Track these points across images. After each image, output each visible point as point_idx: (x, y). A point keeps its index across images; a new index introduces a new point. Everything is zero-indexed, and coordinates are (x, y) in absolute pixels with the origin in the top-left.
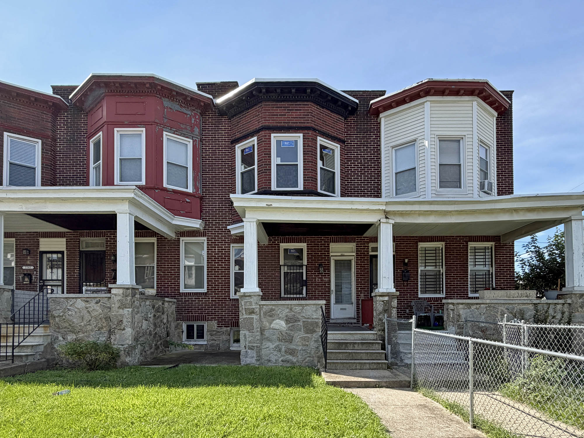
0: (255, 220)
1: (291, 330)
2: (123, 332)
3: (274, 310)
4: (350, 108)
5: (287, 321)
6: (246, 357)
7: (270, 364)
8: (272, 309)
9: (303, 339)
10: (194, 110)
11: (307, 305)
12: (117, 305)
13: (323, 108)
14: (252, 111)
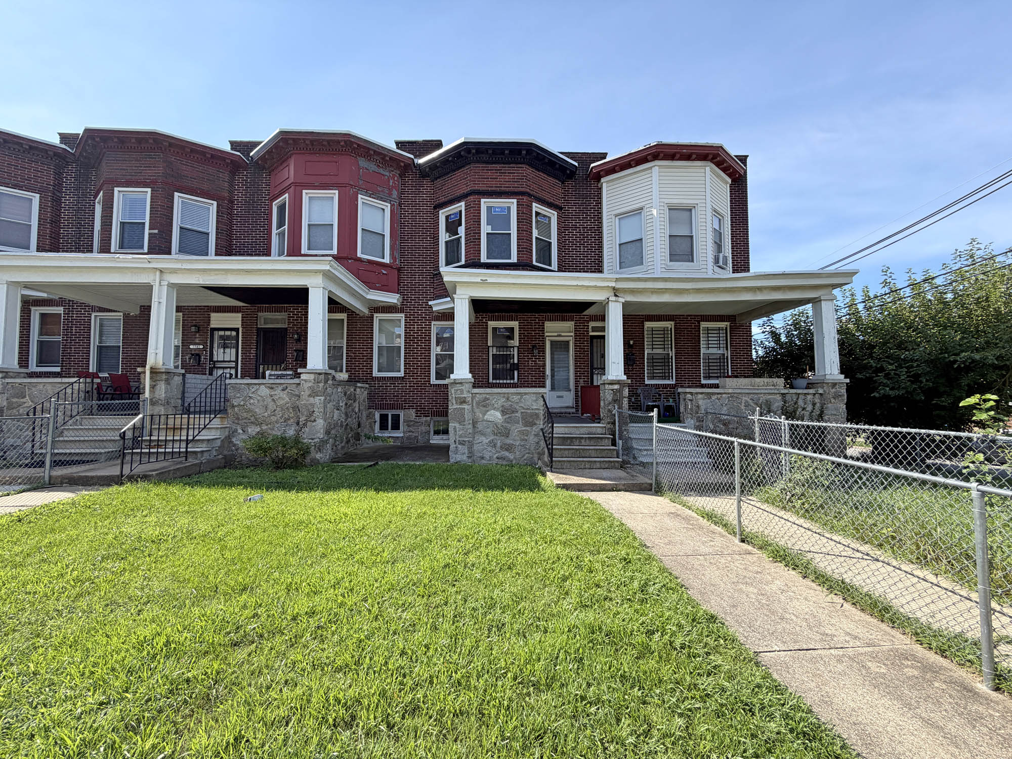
0: (467, 297)
1: (508, 423)
2: (314, 424)
3: (488, 399)
4: (568, 172)
5: (503, 412)
6: (456, 454)
7: (484, 461)
8: (486, 397)
9: (521, 432)
10: (393, 171)
11: (526, 394)
12: (308, 392)
13: (539, 171)
14: (459, 173)
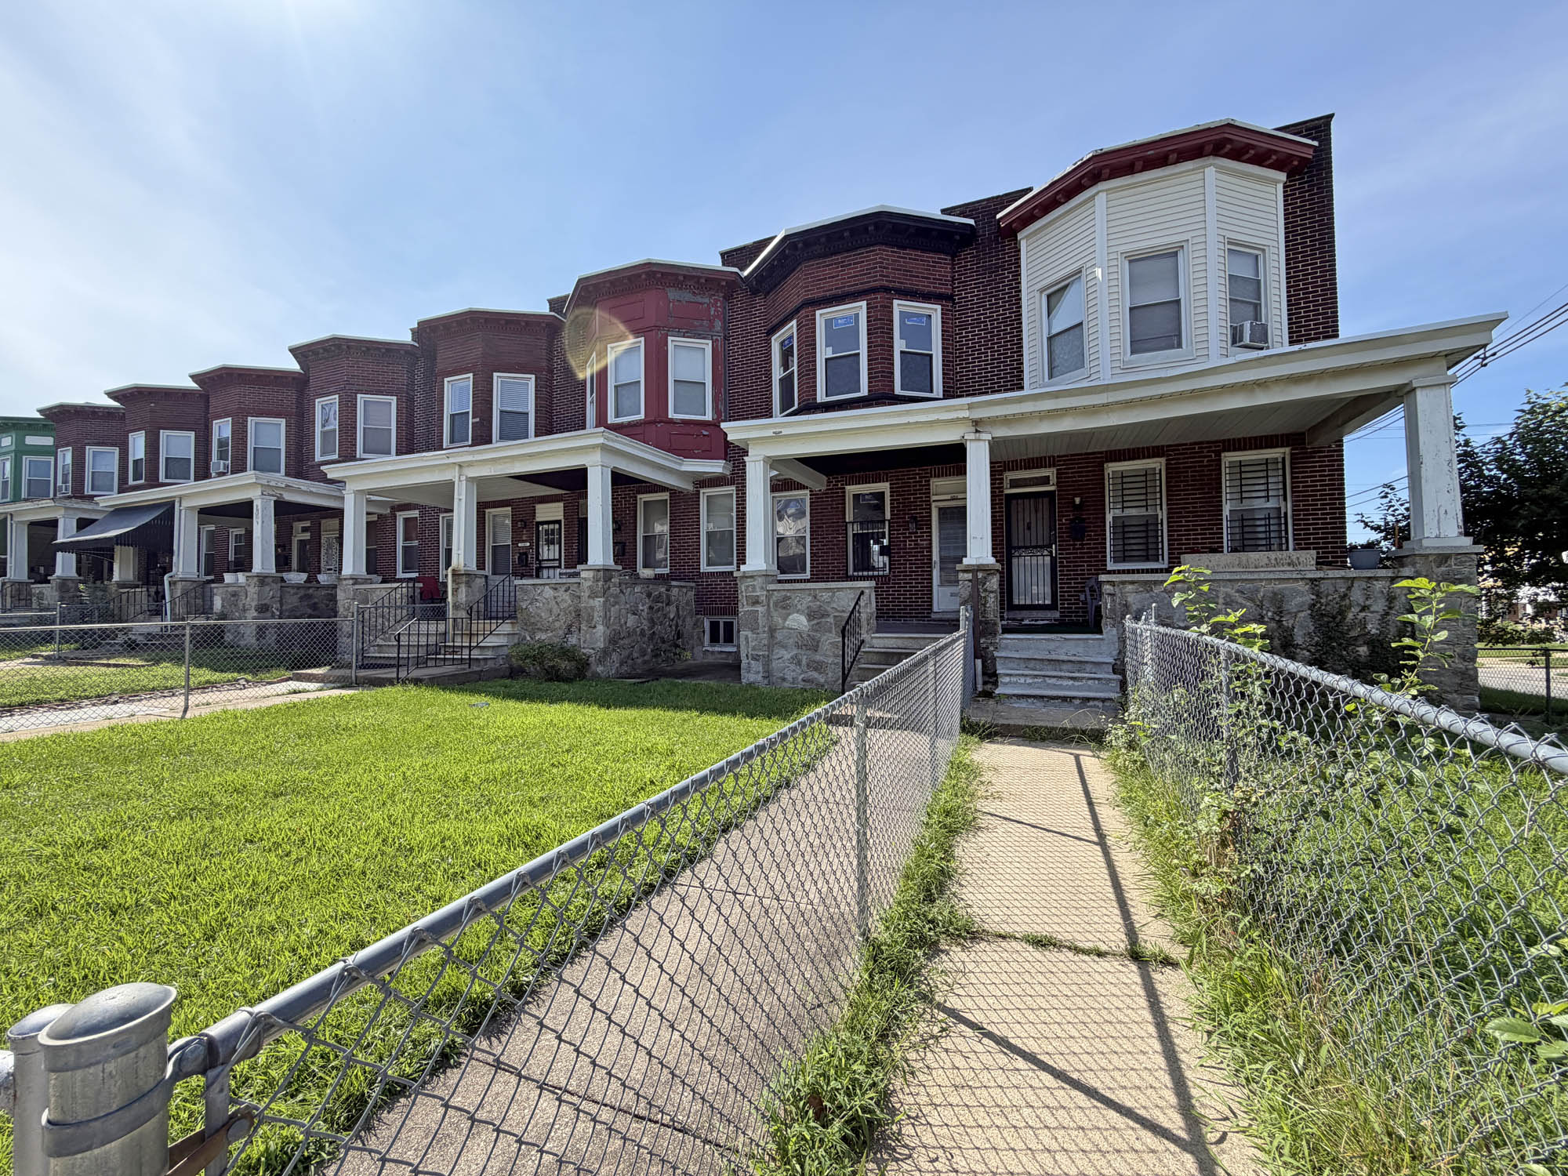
0: (764, 457)
1: (816, 631)
2: (594, 630)
3: (790, 598)
4: (958, 237)
5: (811, 616)
6: (749, 672)
7: (786, 685)
8: (786, 596)
9: (835, 645)
12: (588, 594)
14: (790, 279)
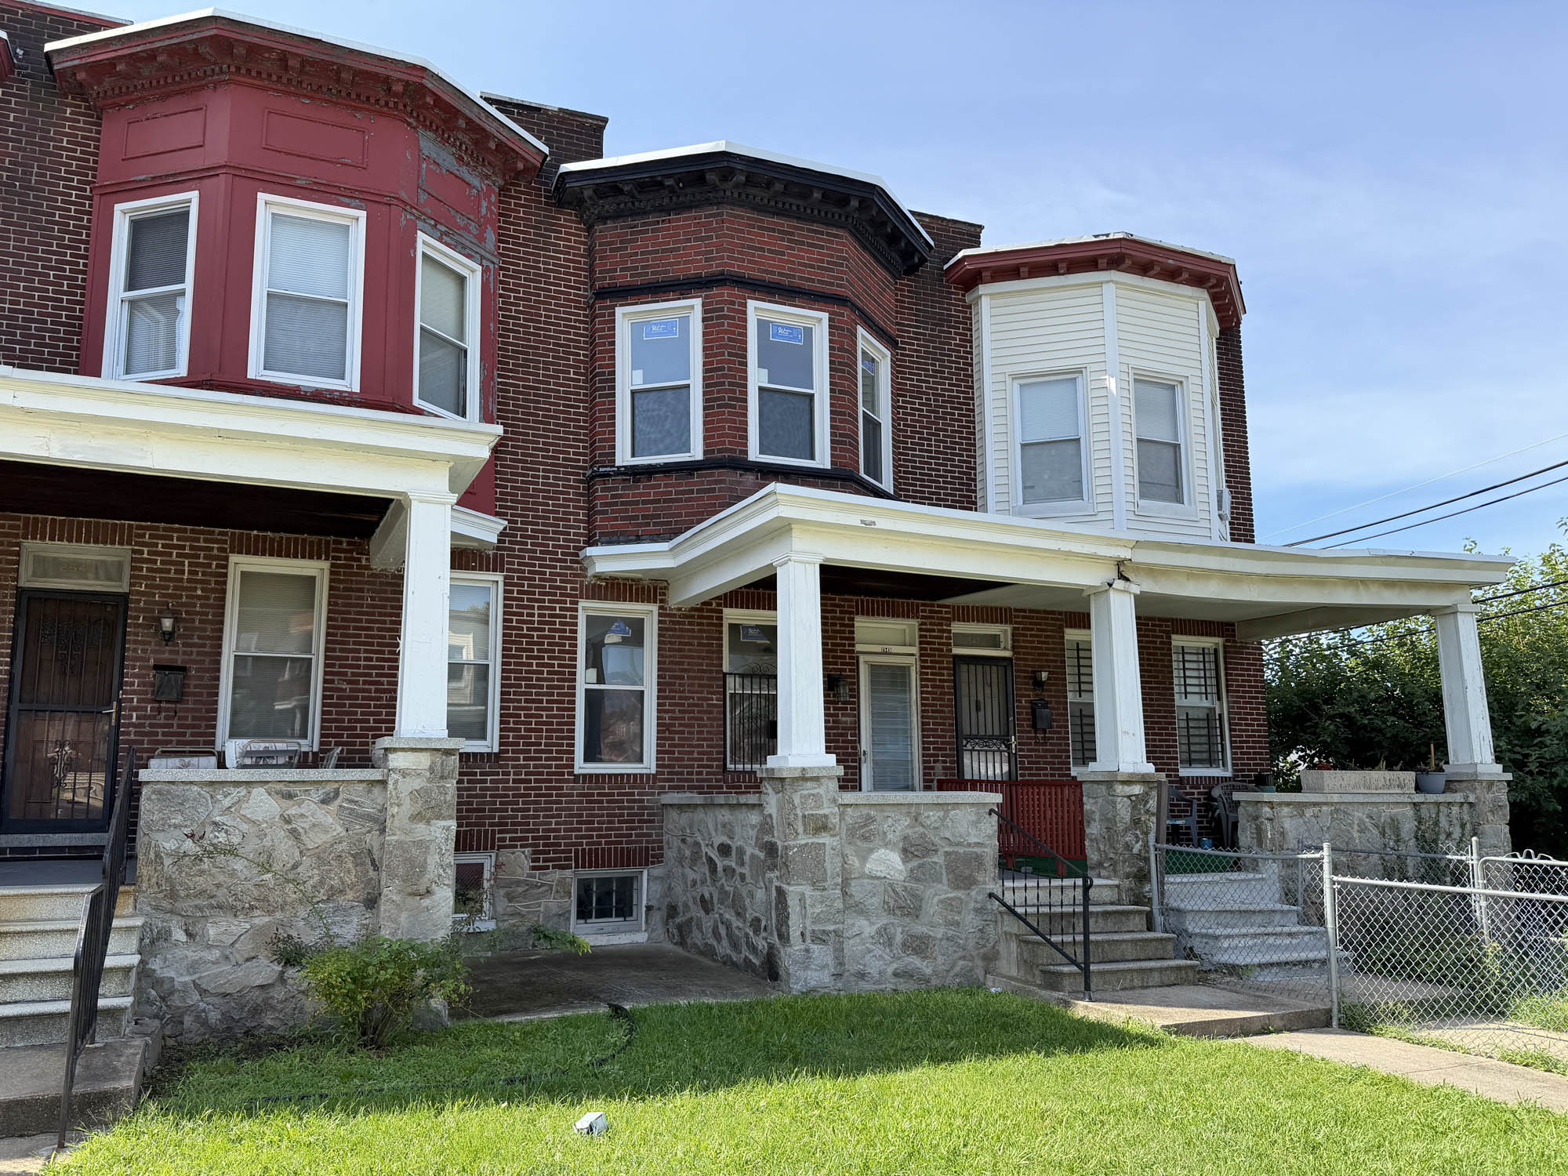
0: (815, 558)
1: (917, 880)
2: (426, 902)
3: (874, 820)
5: (907, 853)
6: (806, 968)
7: (865, 986)
8: (869, 817)
9: (948, 904)
11: (956, 805)
12: (407, 808)
